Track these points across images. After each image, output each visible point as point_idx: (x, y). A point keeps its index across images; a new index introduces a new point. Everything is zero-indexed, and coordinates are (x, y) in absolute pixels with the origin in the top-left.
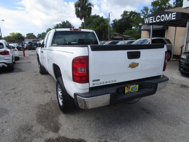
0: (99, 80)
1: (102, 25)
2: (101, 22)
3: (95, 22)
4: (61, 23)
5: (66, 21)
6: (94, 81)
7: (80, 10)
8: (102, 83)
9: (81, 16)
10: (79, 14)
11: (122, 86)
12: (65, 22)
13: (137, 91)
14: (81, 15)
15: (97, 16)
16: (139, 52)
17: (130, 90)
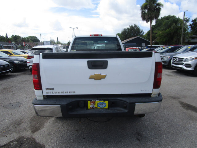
0: (53, 89)
1: (173, 27)
2: (173, 24)
3: (165, 24)
4: (129, 28)
5: (135, 25)
6: (47, 89)
7: (146, 12)
8: (57, 93)
9: (146, 19)
10: (145, 16)
11: (83, 99)
12: (133, 26)
13: (106, 109)
14: (147, 17)
15: (172, 16)
16: (107, 62)
17: (96, 106)
